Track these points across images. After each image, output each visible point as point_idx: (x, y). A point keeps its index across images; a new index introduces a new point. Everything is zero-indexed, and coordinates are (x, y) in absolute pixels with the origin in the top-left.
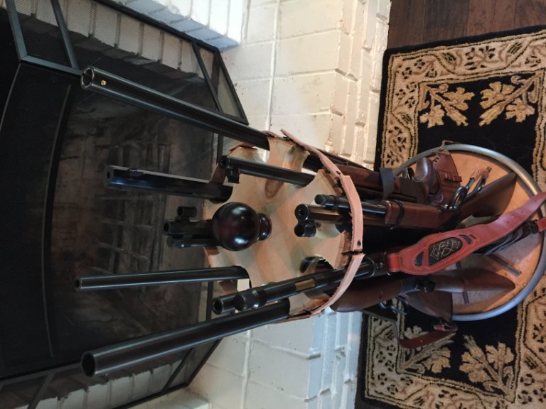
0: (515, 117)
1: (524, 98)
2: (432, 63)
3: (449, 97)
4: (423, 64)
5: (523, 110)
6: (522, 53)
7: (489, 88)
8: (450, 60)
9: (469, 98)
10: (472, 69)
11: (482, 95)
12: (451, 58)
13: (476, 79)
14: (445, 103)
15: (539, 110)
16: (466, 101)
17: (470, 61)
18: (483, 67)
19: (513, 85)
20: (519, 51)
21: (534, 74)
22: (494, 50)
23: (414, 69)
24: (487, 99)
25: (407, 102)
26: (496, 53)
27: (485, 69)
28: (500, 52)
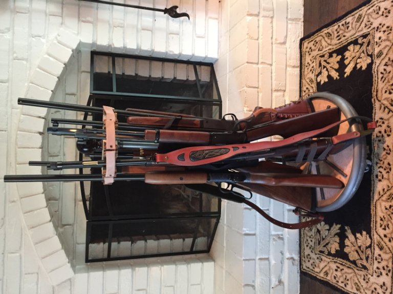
0: (361, 67)
1: (365, 52)
2: (320, 41)
3: (330, 62)
4: (317, 43)
5: (366, 60)
6: (363, 21)
7: (348, 50)
8: (329, 36)
9: (339, 60)
10: (339, 39)
11: (345, 56)
12: (329, 35)
13: (341, 46)
14: (328, 66)
15: (373, 59)
16: (338, 62)
17: (338, 34)
18: (344, 36)
19: (360, 44)
20: (361, 20)
21: (369, 34)
22: (349, 23)
23: (313, 48)
24: (347, 58)
25: (311, 70)
26: (350, 25)
27: (346, 38)
28: (352, 23)
